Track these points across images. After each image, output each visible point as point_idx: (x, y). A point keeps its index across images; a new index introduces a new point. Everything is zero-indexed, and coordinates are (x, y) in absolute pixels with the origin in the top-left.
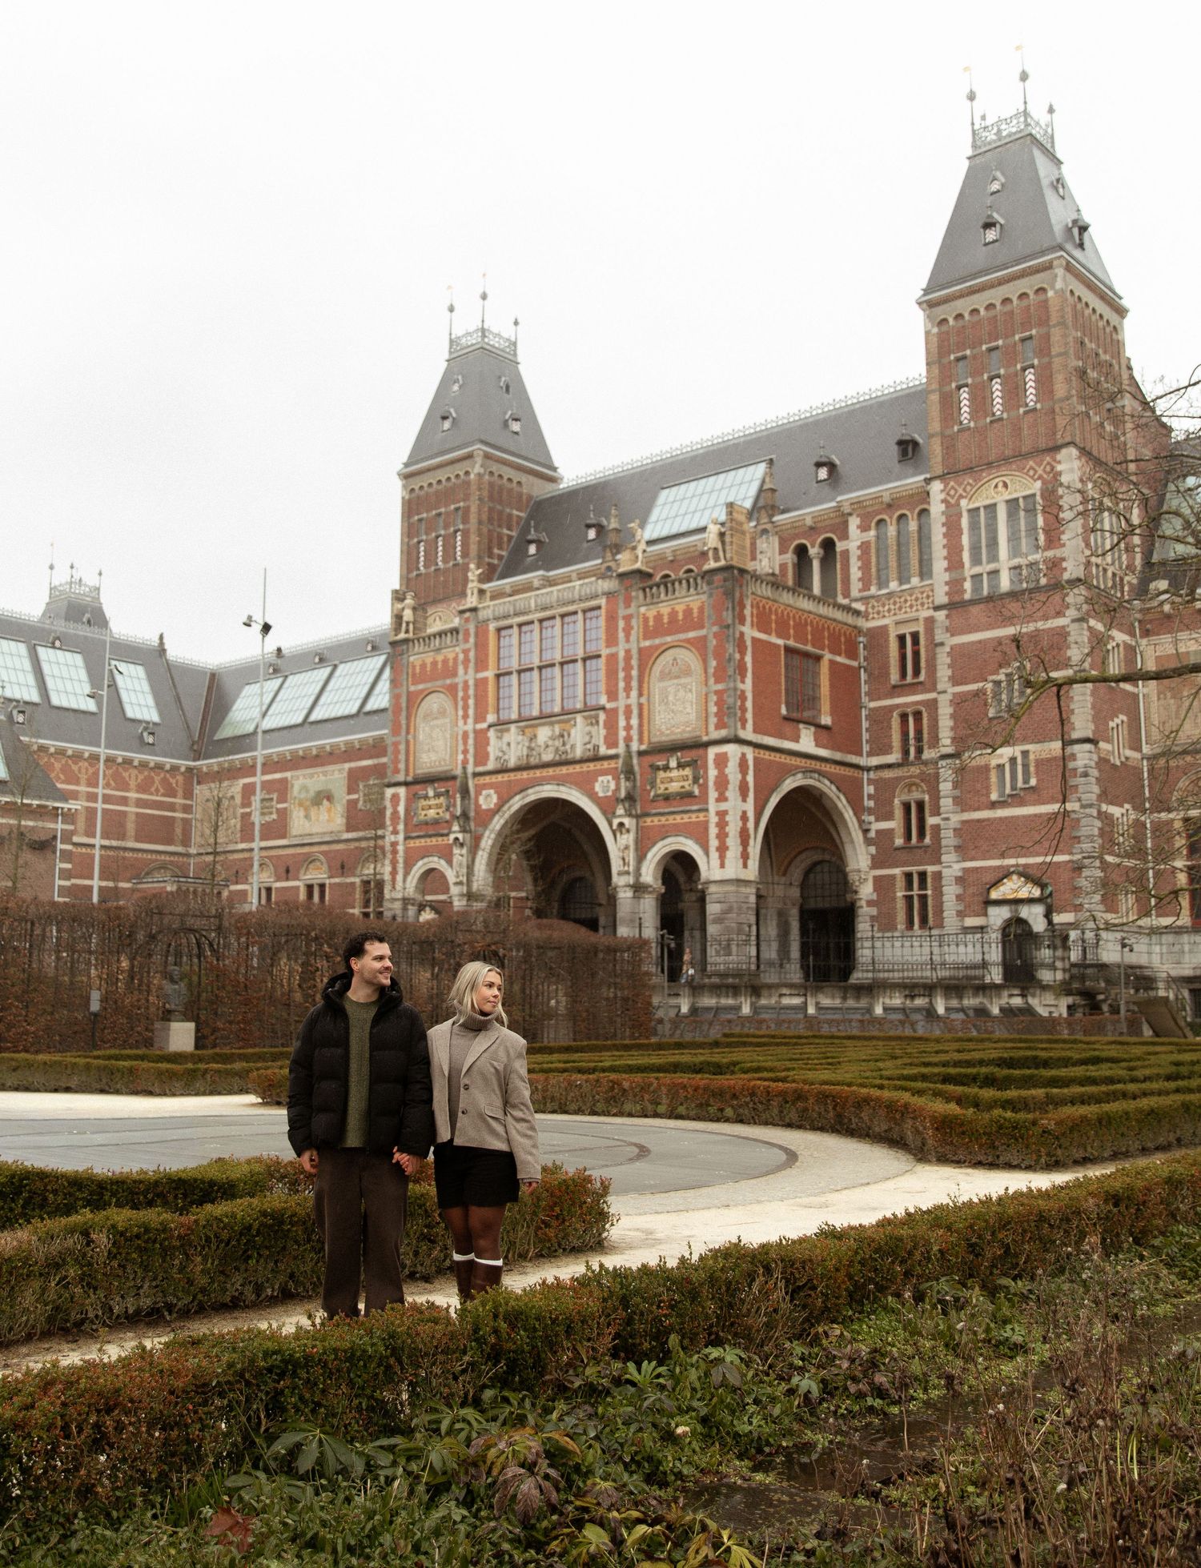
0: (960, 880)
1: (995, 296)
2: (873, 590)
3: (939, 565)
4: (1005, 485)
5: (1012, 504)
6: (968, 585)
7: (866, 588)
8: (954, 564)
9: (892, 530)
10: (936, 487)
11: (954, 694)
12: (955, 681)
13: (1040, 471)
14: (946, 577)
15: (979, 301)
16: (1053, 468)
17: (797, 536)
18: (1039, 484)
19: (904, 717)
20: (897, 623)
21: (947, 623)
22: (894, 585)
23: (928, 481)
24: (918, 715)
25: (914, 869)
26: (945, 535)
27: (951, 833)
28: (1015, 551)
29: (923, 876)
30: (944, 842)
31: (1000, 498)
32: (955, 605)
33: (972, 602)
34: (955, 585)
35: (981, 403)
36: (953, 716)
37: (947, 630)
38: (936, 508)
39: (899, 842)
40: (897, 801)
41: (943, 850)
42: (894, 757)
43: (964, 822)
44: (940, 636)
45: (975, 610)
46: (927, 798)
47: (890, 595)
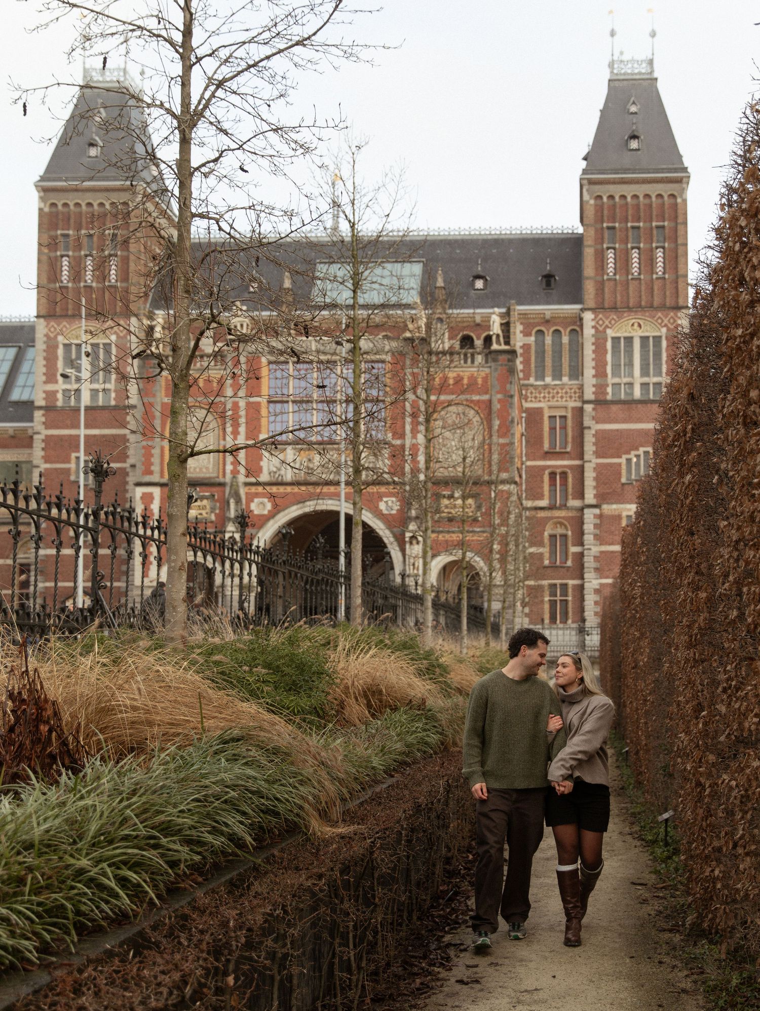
0: (597, 591)
1: (640, 190)
2: (532, 381)
3: (589, 371)
4: (640, 326)
5: (644, 340)
6: (609, 390)
7: (527, 377)
8: (600, 373)
9: (548, 340)
10: (588, 316)
11: (597, 464)
12: (598, 455)
13: (666, 321)
14: (594, 381)
15: (629, 191)
16: (675, 321)
17: (464, 328)
18: (664, 330)
19: (553, 475)
20: (550, 407)
21: (593, 414)
22: (548, 380)
23: (582, 310)
24: (564, 475)
25: (558, 582)
26: (594, 352)
27: (592, 559)
28: (645, 372)
29: (564, 587)
30: (586, 565)
31: (637, 334)
32: (600, 402)
33: (613, 402)
34: (600, 388)
35: (624, 263)
36: (596, 479)
37: (593, 418)
38: (588, 332)
39: (547, 562)
40: (546, 534)
41: (586, 570)
42: (544, 503)
43: (602, 552)
44: (587, 422)
45: (614, 408)
46: (570, 533)
47: (546, 386)
